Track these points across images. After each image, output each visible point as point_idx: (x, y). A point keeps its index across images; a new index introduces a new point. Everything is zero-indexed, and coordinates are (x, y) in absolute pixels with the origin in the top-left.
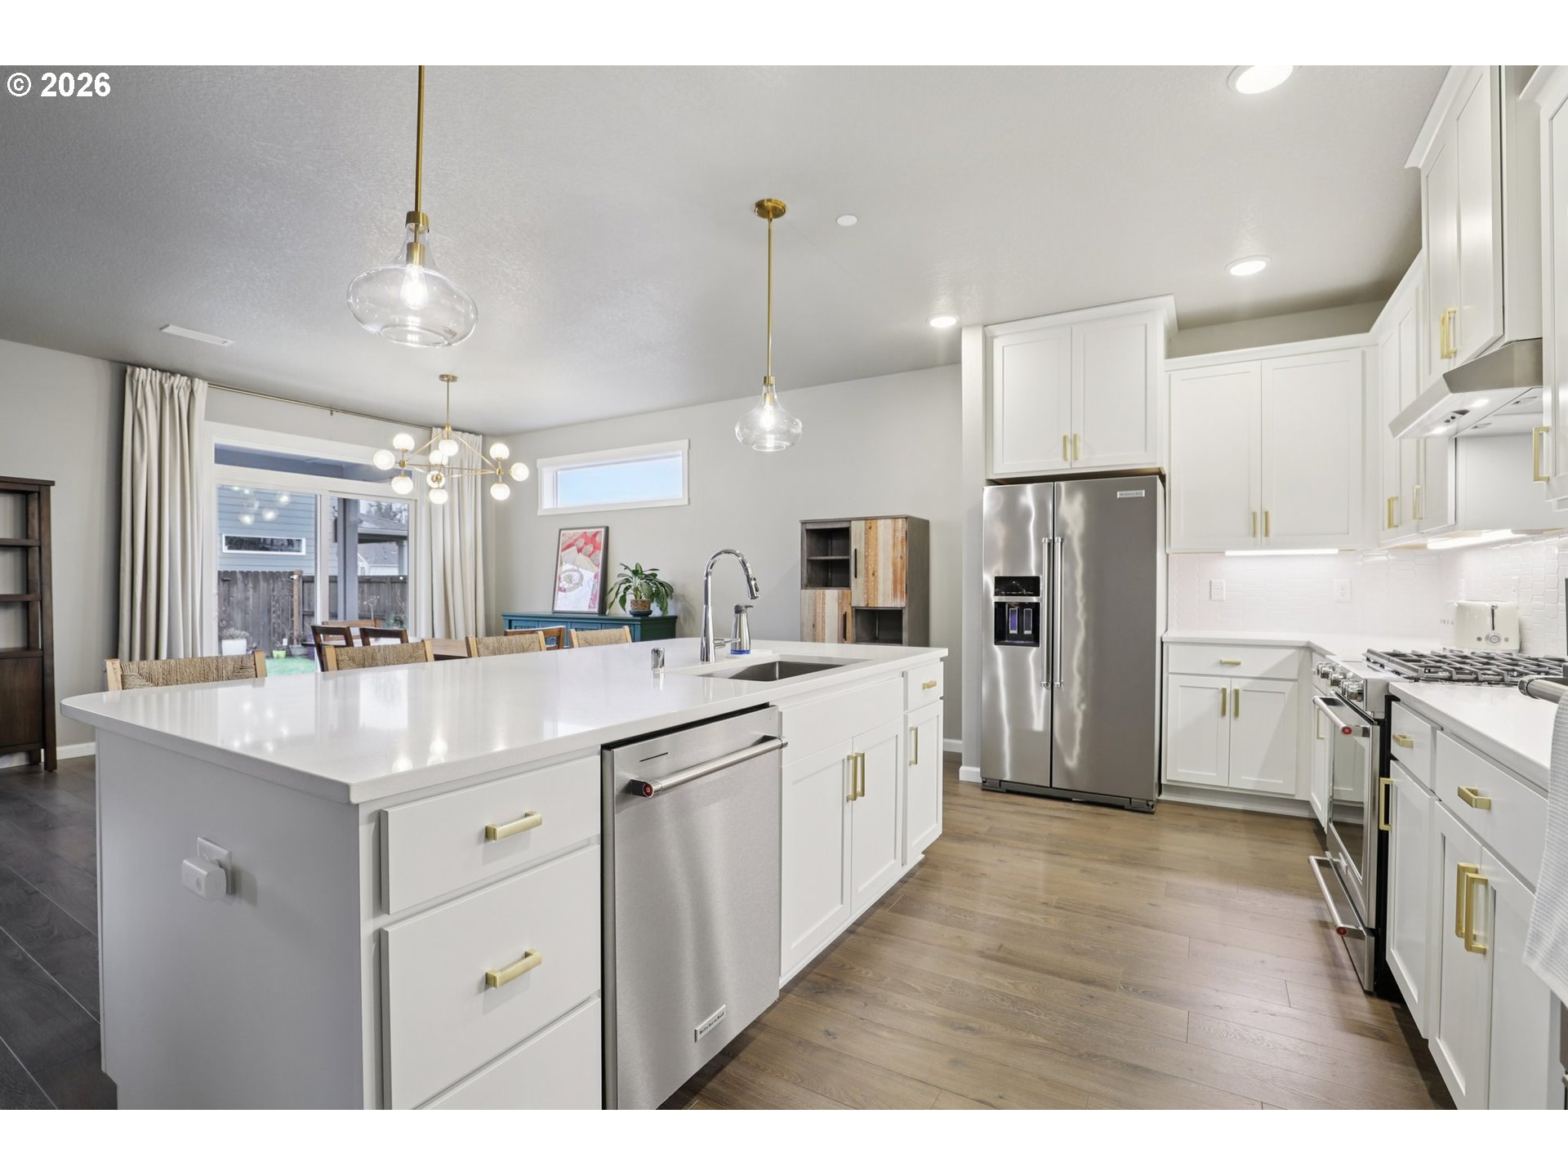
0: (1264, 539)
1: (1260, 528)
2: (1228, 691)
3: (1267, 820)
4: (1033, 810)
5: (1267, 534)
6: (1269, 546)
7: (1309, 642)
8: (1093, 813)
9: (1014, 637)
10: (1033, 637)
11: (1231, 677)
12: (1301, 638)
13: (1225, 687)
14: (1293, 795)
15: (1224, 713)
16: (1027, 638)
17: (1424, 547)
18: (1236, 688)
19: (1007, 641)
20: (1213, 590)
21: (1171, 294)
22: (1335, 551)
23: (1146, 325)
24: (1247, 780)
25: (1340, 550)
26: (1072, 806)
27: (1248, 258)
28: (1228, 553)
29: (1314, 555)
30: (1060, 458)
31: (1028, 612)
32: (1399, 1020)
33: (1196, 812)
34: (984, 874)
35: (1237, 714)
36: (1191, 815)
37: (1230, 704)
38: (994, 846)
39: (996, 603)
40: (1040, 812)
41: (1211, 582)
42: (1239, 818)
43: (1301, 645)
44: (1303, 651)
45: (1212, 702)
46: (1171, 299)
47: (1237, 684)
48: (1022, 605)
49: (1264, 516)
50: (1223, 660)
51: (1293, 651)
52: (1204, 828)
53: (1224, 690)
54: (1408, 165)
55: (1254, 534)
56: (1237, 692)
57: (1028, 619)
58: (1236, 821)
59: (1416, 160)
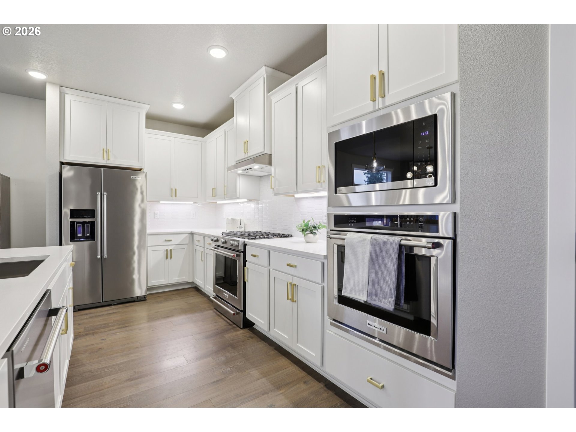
0: (175, 198)
1: (173, 194)
2: (168, 250)
3: (182, 291)
4: (98, 314)
5: (176, 196)
6: (176, 200)
7: (191, 232)
8: (125, 307)
9: (80, 238)
10: (90, 237)
11: (169, 245)
12: (189, 230)
13: (167, 249)
14: (188, 281)
15: (167, 258)
16: (88, 237)
17: (216, 203)
18: (171, 249)
19: (76, 240)
20: (155, 215)
21: (149, 105)
22: (192, 203)
23: (139, 113)
24: (174, 280)
25: (194, 203)
26: (113, 307)
27: (179, 103)
28: (161, 202)
29: (186, 204)
30: (101, 158)
31: (88, 226)
32: (251, 332)
33: (160, 295)
34: (100, 349)
35: (171, 258)
36: (159, 296)
37: (169, 255)
38: (93, 335)
39: (71, 222)
40: (102, 314)
41: (154, 212)
42: (174, 293)
43: (190, 232)
44: (190, 234)
45: (162, 254)
46: (149, 106)
47: (171, 248)
48: (84, 223)
49: (175, 190)
50: (167, 239)
51: (187, 235)
52: (167, 300)
53: (167, 250)
54: (231, 96)
55: (172, 196)
56: (171, 250)
57: (88, 228)
58: (173, 294)
59: (233, 96)
